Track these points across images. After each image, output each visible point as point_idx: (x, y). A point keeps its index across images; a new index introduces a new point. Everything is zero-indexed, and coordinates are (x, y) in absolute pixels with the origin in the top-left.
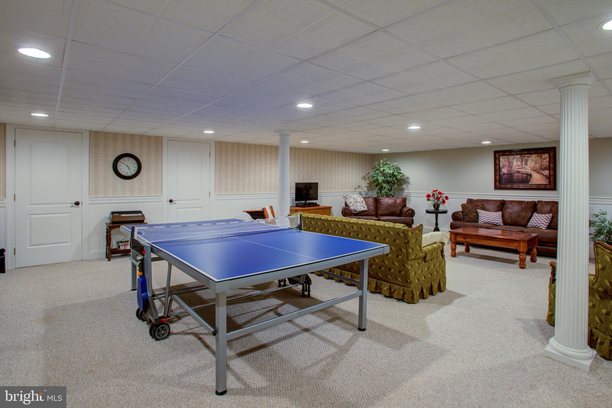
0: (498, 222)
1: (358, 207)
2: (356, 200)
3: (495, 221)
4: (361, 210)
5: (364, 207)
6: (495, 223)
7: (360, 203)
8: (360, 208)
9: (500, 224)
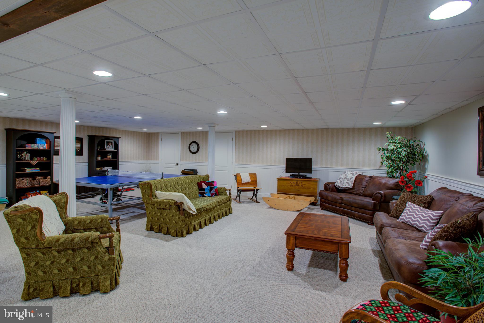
0: (419, 225)
1: (344, 184)
2: (346, 177)
3: (417, 222)
4: (345, 187)
5: (349, 185)
6: (415, 226)
7: (348, 180)
8: (345, 185)
9: (423, 228)
